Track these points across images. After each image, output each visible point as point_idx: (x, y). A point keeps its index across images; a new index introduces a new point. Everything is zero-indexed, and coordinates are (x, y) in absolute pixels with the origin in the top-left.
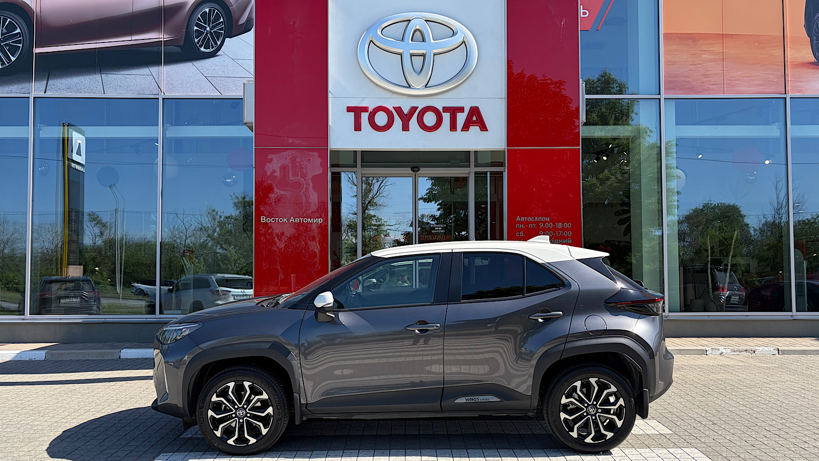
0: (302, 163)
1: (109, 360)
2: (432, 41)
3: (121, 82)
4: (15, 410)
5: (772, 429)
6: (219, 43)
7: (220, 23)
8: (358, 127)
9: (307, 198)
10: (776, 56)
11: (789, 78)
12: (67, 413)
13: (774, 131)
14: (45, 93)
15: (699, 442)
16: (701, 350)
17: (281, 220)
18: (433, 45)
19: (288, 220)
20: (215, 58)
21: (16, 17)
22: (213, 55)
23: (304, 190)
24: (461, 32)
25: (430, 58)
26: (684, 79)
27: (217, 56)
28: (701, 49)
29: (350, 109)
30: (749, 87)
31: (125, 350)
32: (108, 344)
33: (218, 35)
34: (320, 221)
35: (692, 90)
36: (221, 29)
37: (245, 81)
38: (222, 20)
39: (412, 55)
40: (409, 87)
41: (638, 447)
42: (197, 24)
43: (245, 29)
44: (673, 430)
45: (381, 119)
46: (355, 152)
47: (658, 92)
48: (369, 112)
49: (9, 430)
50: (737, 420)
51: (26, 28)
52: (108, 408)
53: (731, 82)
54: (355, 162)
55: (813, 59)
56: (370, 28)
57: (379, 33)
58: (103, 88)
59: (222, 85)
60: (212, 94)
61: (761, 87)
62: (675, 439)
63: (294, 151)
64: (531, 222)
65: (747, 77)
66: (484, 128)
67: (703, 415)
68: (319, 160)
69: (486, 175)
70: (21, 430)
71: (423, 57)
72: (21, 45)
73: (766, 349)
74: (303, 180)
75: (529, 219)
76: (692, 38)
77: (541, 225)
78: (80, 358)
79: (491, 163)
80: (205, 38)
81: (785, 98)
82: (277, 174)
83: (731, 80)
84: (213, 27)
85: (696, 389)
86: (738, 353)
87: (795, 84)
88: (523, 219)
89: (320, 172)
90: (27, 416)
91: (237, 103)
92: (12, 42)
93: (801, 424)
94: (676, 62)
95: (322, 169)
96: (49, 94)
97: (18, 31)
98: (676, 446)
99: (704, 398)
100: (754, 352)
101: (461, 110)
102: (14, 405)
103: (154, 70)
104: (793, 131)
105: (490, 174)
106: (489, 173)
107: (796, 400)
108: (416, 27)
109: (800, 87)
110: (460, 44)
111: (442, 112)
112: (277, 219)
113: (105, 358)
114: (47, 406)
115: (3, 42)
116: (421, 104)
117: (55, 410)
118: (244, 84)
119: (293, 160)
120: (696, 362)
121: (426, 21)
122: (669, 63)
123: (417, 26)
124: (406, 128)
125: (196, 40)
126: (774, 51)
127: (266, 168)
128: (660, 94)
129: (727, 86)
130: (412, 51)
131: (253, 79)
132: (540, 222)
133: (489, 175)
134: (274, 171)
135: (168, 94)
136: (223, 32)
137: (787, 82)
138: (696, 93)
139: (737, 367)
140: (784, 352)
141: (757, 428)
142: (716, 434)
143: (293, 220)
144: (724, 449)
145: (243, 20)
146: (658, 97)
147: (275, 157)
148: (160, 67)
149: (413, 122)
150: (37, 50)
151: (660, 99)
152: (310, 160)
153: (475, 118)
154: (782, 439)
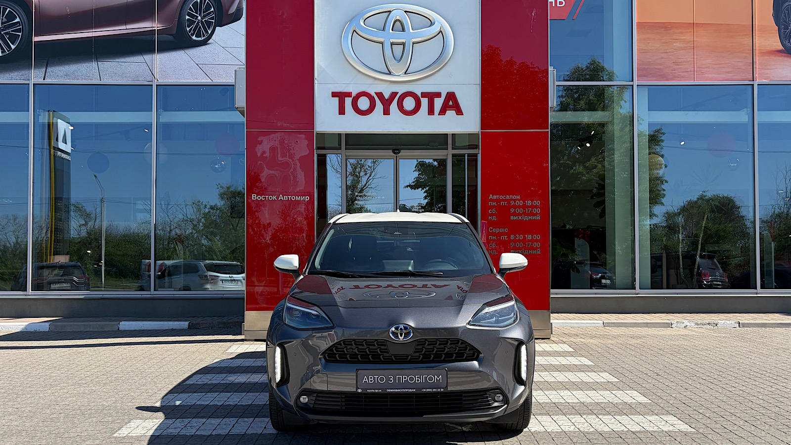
0: (290, 145)
1: (109, 331)
2: (411, 31)
3: (116, 69)
4: (32, 366)
5: (708, 378)
6: (210, 32)
7: (210, 13)
8: (342, 111)
9: (295, 177)
10: (744, 44)
11: (757, 66)
12: (80, 368)
13: (742, 117)
14: (44, 79)
15: (640, 386)
16: (667, 323)
17: (271, 198)
18: (412, 34)
19: (277, 198)
20: (206, 46)
21: (16, 6)
22: (204, 43)
23: (292, 170)
24: (438, 21)
25: (409, 47)
26: (656, 67)
27: (208, 44)
28: (672, 38)
29: (334, 95)
30: (719, 74)
31: (123, 323)
32: (106, 318)
33: (209, 24)
34: (307, 198)
35: (664, 77)
36: (212, 18)
37: (236, 68)
38: (212, 9)
39: (392, 44)
40: (390, 73)
41: (586, 390)
42: (189, 14)
43: (236, 18)
44: (620, 379)
45: (364, 104)
46: (340, 135)
47: (631, 79)
48: (353, 97)
49: (30, 379)
50: (680, 372)
51: (25, 18)
52: (116, 364)
53: (702, 69)
54: (340, 145)
55: (781, 47)
56: (353, 19)
57: (362, 24)
58: (100, 75)
59: (212, 72)
60: (203, 81)
61: (730, 75)
62: (621, 385)
63: (283, 133)
64: (503, 200)
65: (716, 64)
66: (459, 112)
67: (651, 369)
68: (306, 142)
69: (463, 158)
70: (42, 379)
71: (402, 46)
72: (20, 34)
73: (728, 322)
74: (291, 160)
75: (501, 197)
76: (665, 27)
77: (512, 203)
78: (82, 329)
79: (469, 145)
80: (196, 27)
81: (753, 85)
82: (267, 154)
83: (702, 68)
84: (205, 16)
85: (651, 351)
86: (702, 326)
87: (763, 71)
88: (495, 197)
89: (307, 154)
90: (44, 370)
91: (228, 89)
92: (11, 31)
93: (735, 376)
94: (648, 50)
95: (308, 152)
96: (48, 81)
97: (18, 20)
98: (619, 389)
99: (656, 358)
100: (716, 325)
101: (438, 95)
102: (30, 363)
103: (148, 57)
104: (760, 117)
105: (468, 156)
106: (466, 155)
107: (739, 359)
108: (396, 17)
109: (767, 74)
110: (437, 34)
111: (420, 97)
112: (267, 197)
113: (105, 330)
114: (61, 363)
115: (3, 30)
116: (401, 90)
117: (68, 366)
118: (235, 71)
119: (282, 142)
120: (660, 333)
121: (405, 12)
122: (642, 51)
123: (398, 17)
124: (386, 112)
125: (188, 29)
126: (743, 40)
127: (257, 150)
128: (633, 81)
129: (697, 73)
130: (392, 40)
131: (245, 67)
132: (512, 200)
133: (466, 158)
134: (264, 152)
135: (161, 81)
136: (214, 21)
137: (754, 69)
138: (667, 80)
139: (696, 336)
140: (744, 325)
141: (695, 378)
142: (657, 382)
143: (282, 198)
144: (660, 391)
145: (233, 10)
146: (631, 83)
147: (264, 139)
148: (154, 55)
149: (394, 106)
150: (36, 39)
151: (633, 85)
152: (297, 142)
153: (452, 103)
154: (714, 385)
